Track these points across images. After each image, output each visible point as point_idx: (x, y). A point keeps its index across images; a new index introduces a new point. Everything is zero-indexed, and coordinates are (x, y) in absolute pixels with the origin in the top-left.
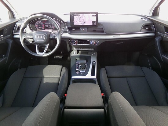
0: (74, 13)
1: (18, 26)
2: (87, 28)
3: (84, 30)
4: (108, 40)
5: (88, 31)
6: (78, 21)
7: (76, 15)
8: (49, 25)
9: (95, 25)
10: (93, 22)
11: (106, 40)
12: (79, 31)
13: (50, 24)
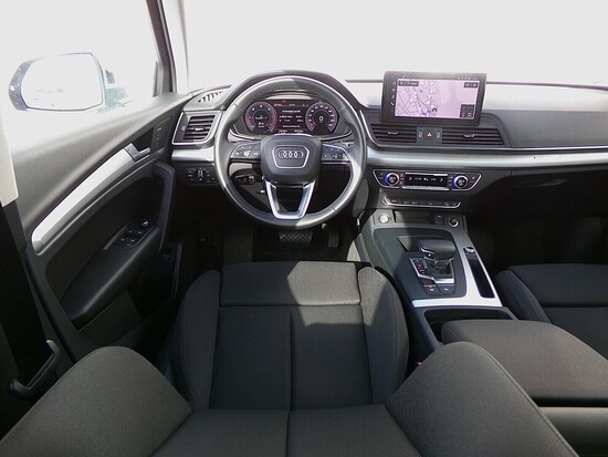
0: (400, 75)
1: (189, 117)
2: (441, 130)
3: (429, 135)
4: (514, 173)
5: (445, 141)
6: (408, 105)
7: (405, 84)
8: (294, 115)
9: (471, 117)
10: (465, 108)
11: (508, 173)
12: (412, 138)
13: (298, 114)
